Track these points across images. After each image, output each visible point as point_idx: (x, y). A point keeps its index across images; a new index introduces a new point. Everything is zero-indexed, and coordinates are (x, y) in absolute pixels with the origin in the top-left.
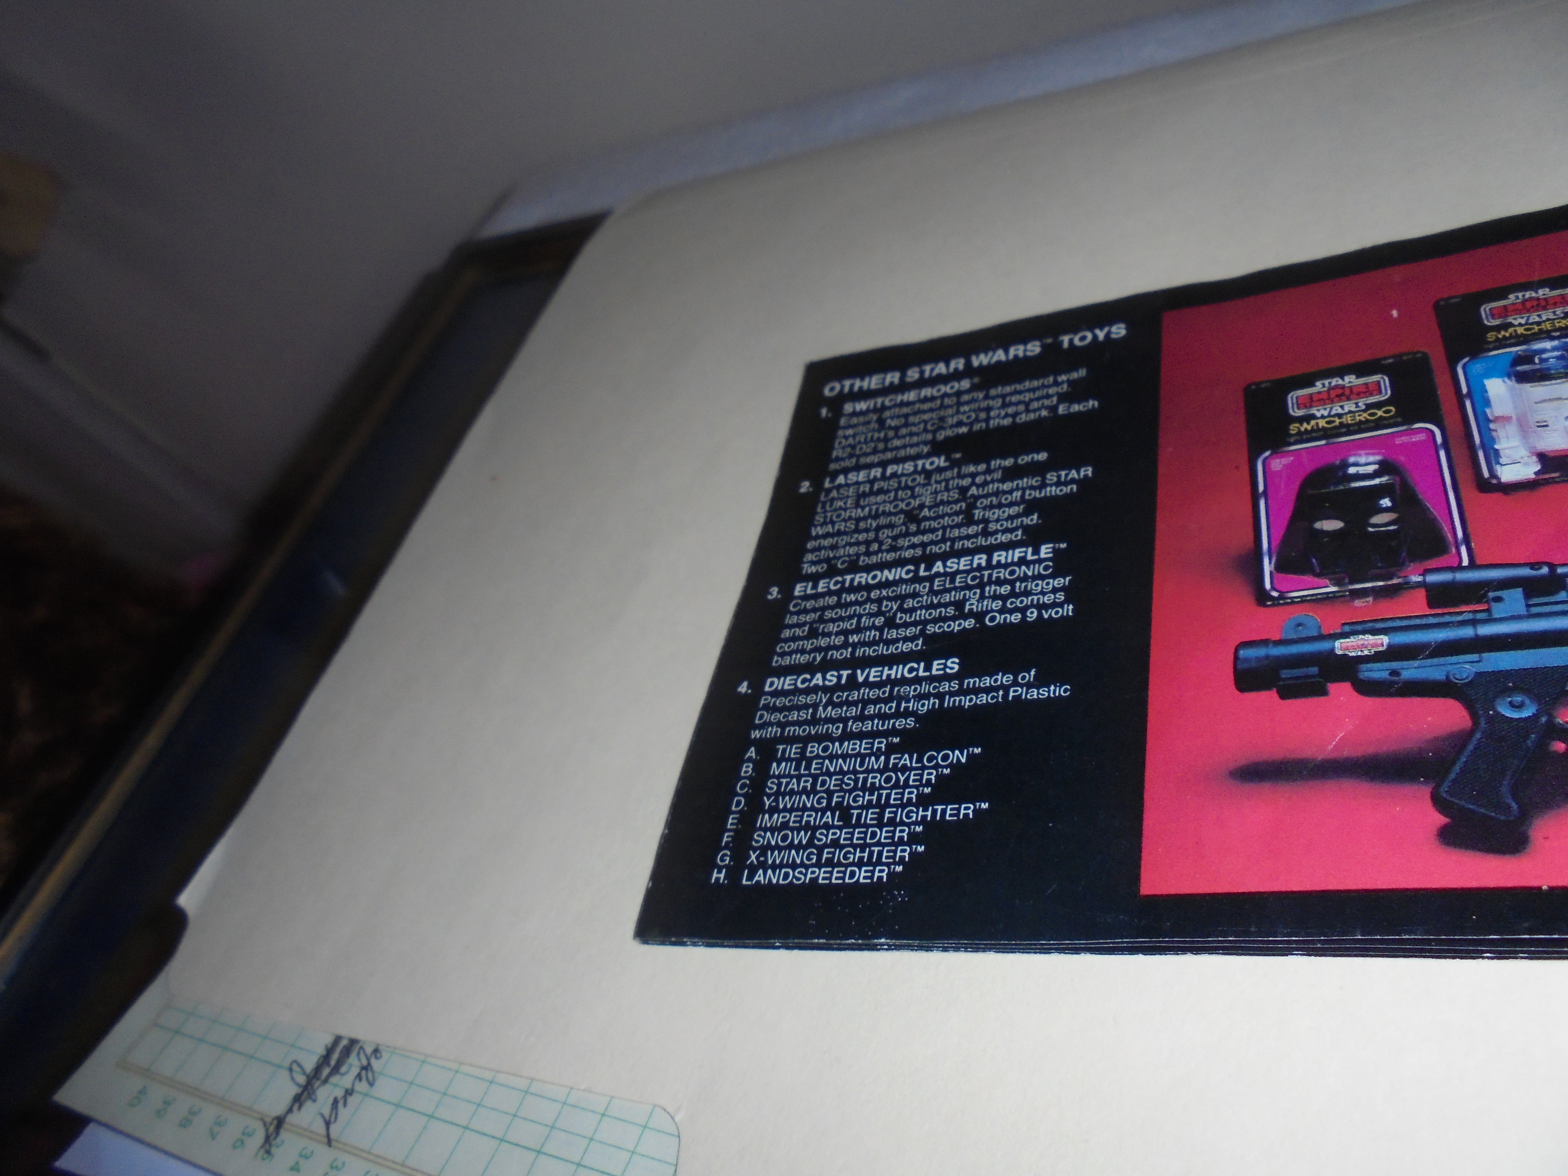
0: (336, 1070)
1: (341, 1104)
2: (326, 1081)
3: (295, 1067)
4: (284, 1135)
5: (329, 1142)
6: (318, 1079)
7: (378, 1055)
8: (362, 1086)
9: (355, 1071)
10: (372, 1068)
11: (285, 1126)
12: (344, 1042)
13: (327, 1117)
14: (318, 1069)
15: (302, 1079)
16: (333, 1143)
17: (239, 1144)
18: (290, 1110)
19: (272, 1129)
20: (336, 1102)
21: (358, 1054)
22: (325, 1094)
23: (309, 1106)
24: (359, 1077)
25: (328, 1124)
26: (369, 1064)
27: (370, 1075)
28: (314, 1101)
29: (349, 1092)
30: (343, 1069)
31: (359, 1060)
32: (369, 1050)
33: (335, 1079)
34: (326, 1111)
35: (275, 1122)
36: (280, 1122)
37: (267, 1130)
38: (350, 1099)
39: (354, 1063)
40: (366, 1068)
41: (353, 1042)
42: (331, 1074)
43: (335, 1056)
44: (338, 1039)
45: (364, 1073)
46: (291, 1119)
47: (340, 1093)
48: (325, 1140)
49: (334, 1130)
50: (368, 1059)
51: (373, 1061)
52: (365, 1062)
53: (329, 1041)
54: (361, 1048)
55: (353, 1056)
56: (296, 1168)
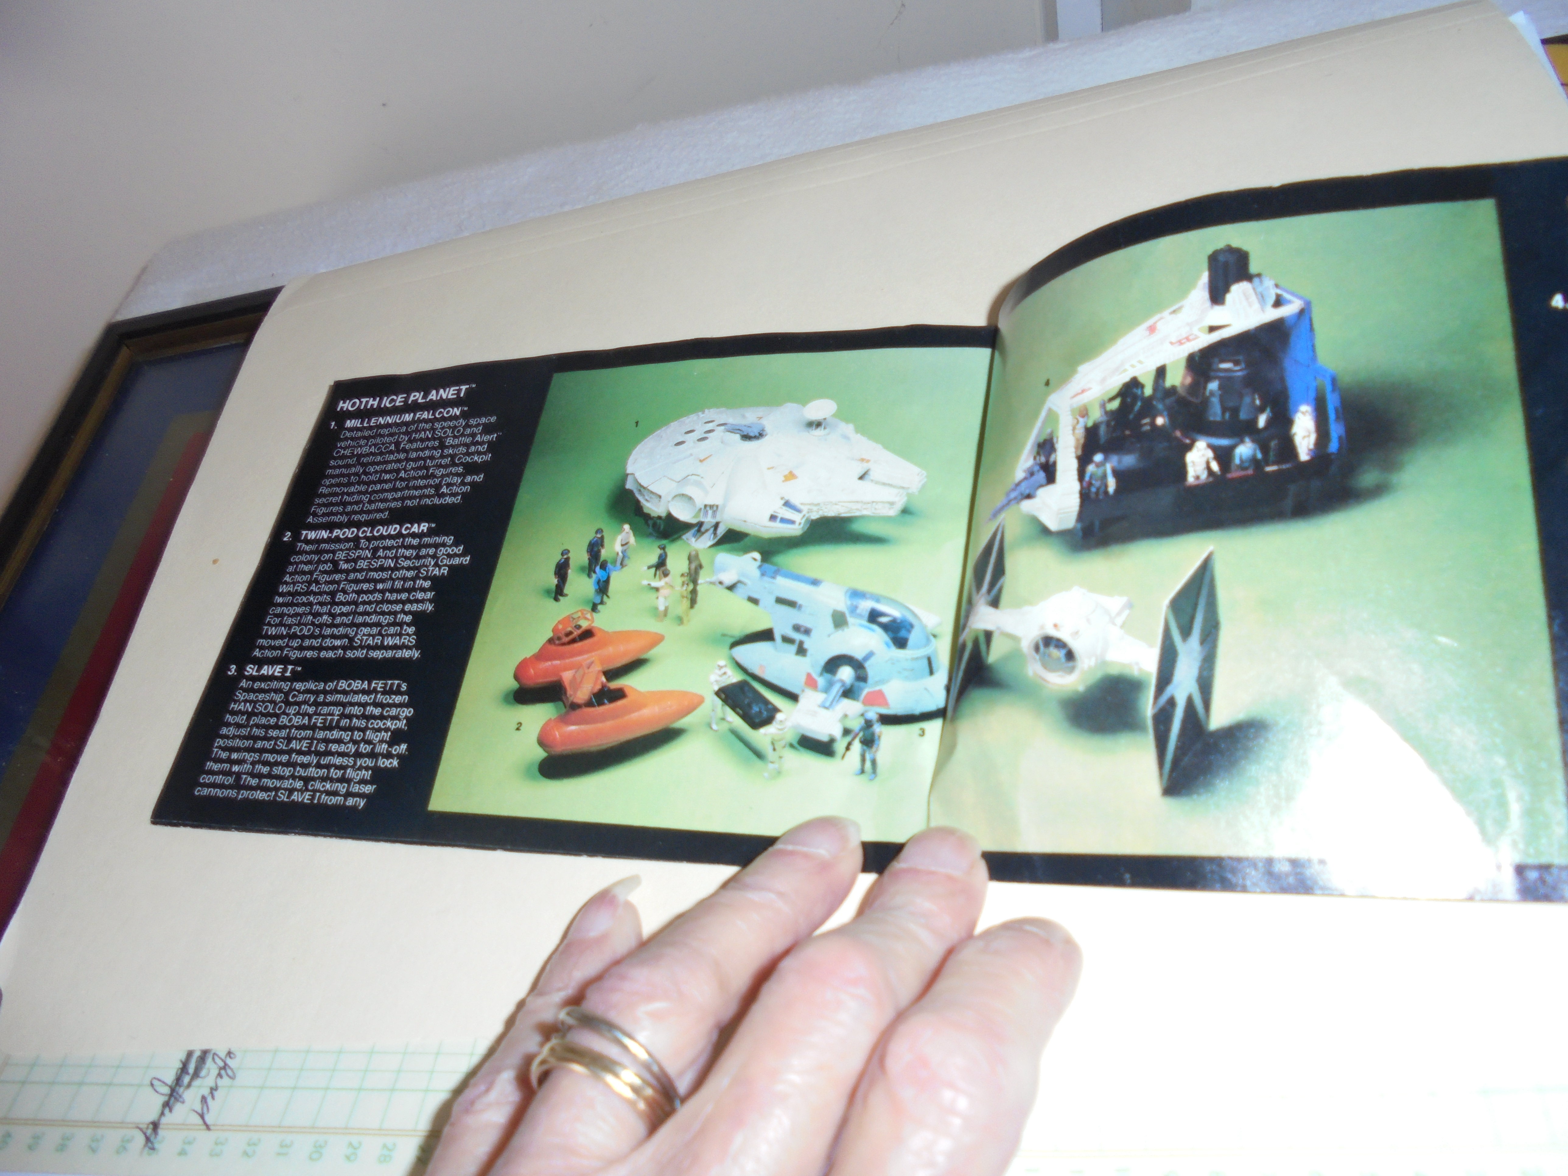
0: (196, 1074)
1: (209, 1099)
2: (189, 1085)
3: (156, 1082)
4: (161, 1132)
5: (208, 1127)
6: (180, 1086)
7: (232, 1055)
8: (225, 1081)
9: (214, 1072)
10: (229, 1067)
11: (161, 1126)
12: (197, 1054)
13: (200, 1111)
14: (178, 1080)
15: (166, 1090)
16: (212, 1127)
17: (122, 1148)
18: (162, 1114)
19: (149, 1132)
20: (204, 1099)
21: (213, 1059)
22: (191, 1096)
23: (178, 1108)
24: (220, 1075)
25: (202, 1116)
26: (226, 1064)
27: (229, 1072)
28: (183, 1102)
29: (213, 1090)
30: (203, 1073)
31: (215, 1063)
32: (223, 1055)
33: (197, 1083)
34: (198, 1107)
35: (151, 1126)
36: (155, 1126)
37: (145, 1134)
38: (216, 1094)
39: (211, 1067)
40: (225, 1067)
41: (205, 1052)
42: (192, 1079)
43: (191, 1068)
44: (190, 1054)
45: (223, 1072)
46: (164, 1120)
47: (206, 1092)
48: (204, 1127)
49: (209, 1119)
50: (224, 1061)
51: (229, 1061)
52: (221, 1064)
53: (183, 1056)
54: (215, 1054)
55: (209, 1062)
56: (183, 1153)
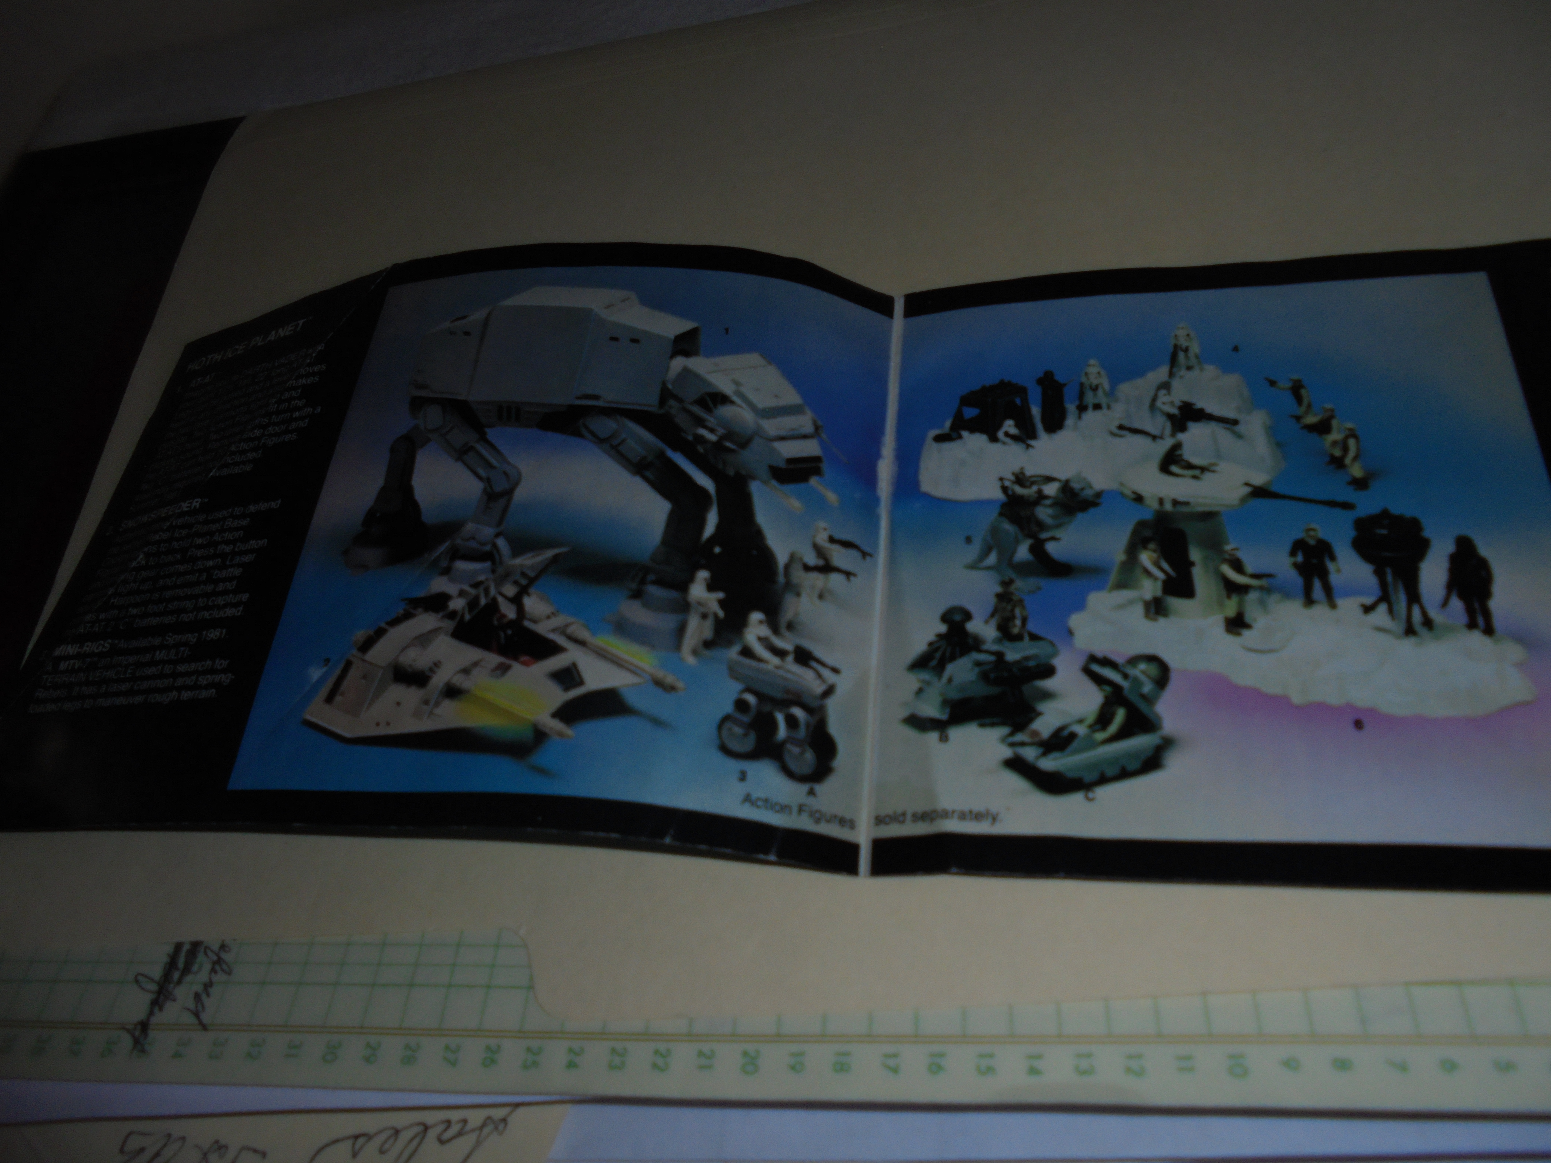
0: (187, 970)
1: (204, 997)
2: (179, 982)
3: (140, 978)
4: (152, 1034)
5: (204, 1027)
6: (170, 983)
7: (227, 949)
8: (220, 977)
9: (207, 967)
10: (224, 961)
11: (151, 1027)
12: (186, 947)
13: (194, 1009)
14: (167, 976)
15: (154, 987)
16: (209, 1027)
17: (108, 1051)
18: (151, 1013)
19: (137, 1033)
20: (197, 996)
21: (205, 952)
22: (184, 993)
23: (169, 1006)
24: (213, 971)
25: (197, 1015)
26: (220, 958)
27: (225, 967)
28: (174, 1000)
29: (207, 986)
30: (195, 968)
31: (209, 957)
32: (215, 947)
33: (189, 978)
34: (191, 1004)
35: (139, 1027)
36: (144, 1026)
37: (133, 1036)
38: (212, 990)
39: (203, 963)
40: (219, 961)
41: (196, 946)
42: (182, 975)
43: (181, 963)
44: (178, 946)
45: (217, 968)
46: (154, 1020)
47: (199, 988)
48: (201, 1027)
49: (206, 1018)
50: (217, 955)
51: (224, 956)
52: (215, 958)
53: (170, 949)
54: (206, 948)
55: (201, 957)
56: (177, 1055)
